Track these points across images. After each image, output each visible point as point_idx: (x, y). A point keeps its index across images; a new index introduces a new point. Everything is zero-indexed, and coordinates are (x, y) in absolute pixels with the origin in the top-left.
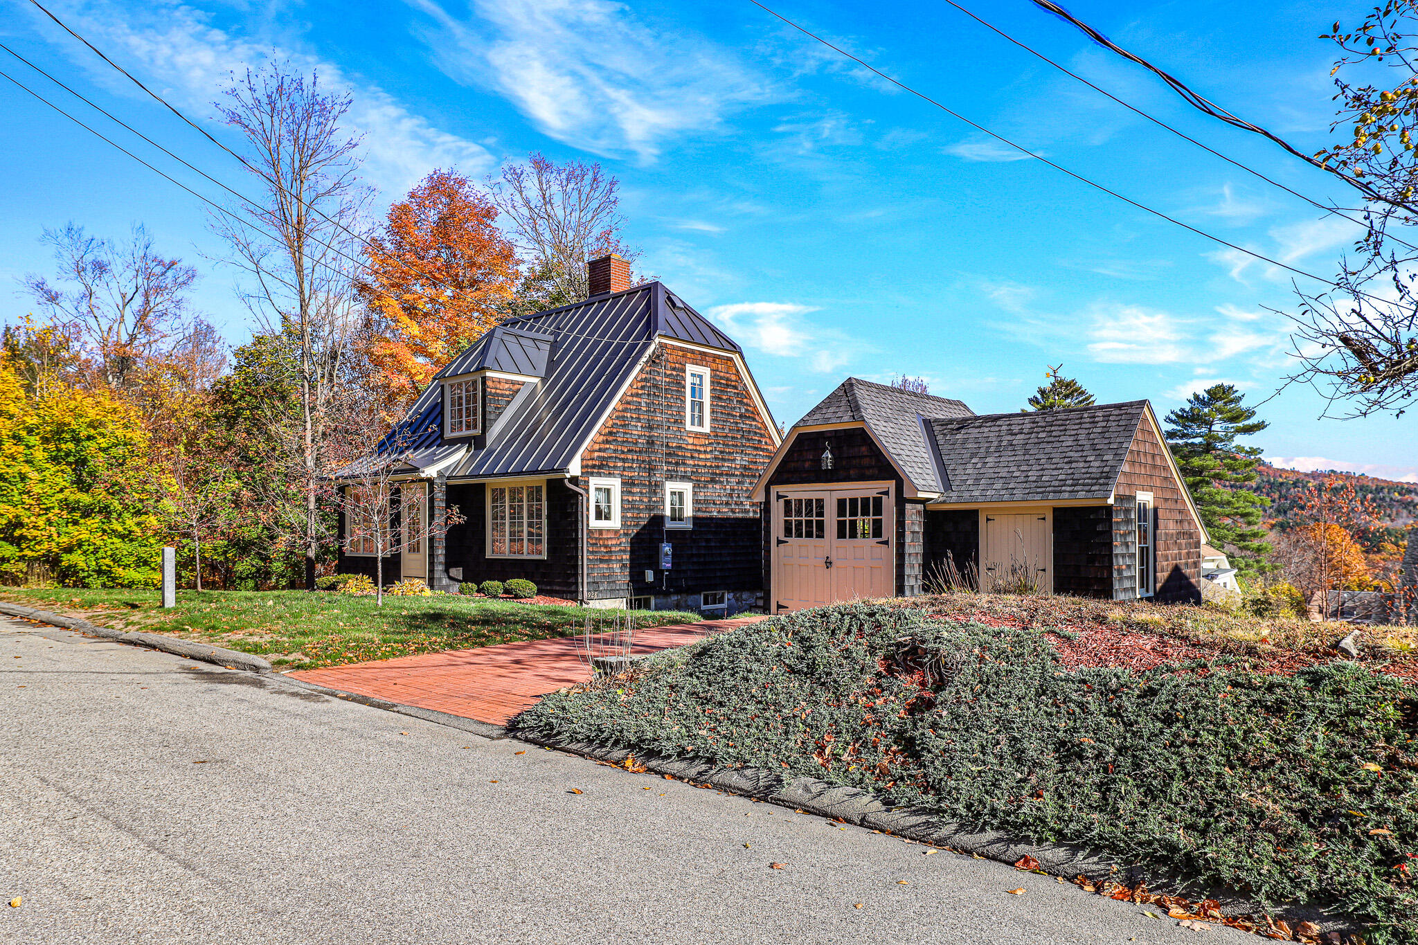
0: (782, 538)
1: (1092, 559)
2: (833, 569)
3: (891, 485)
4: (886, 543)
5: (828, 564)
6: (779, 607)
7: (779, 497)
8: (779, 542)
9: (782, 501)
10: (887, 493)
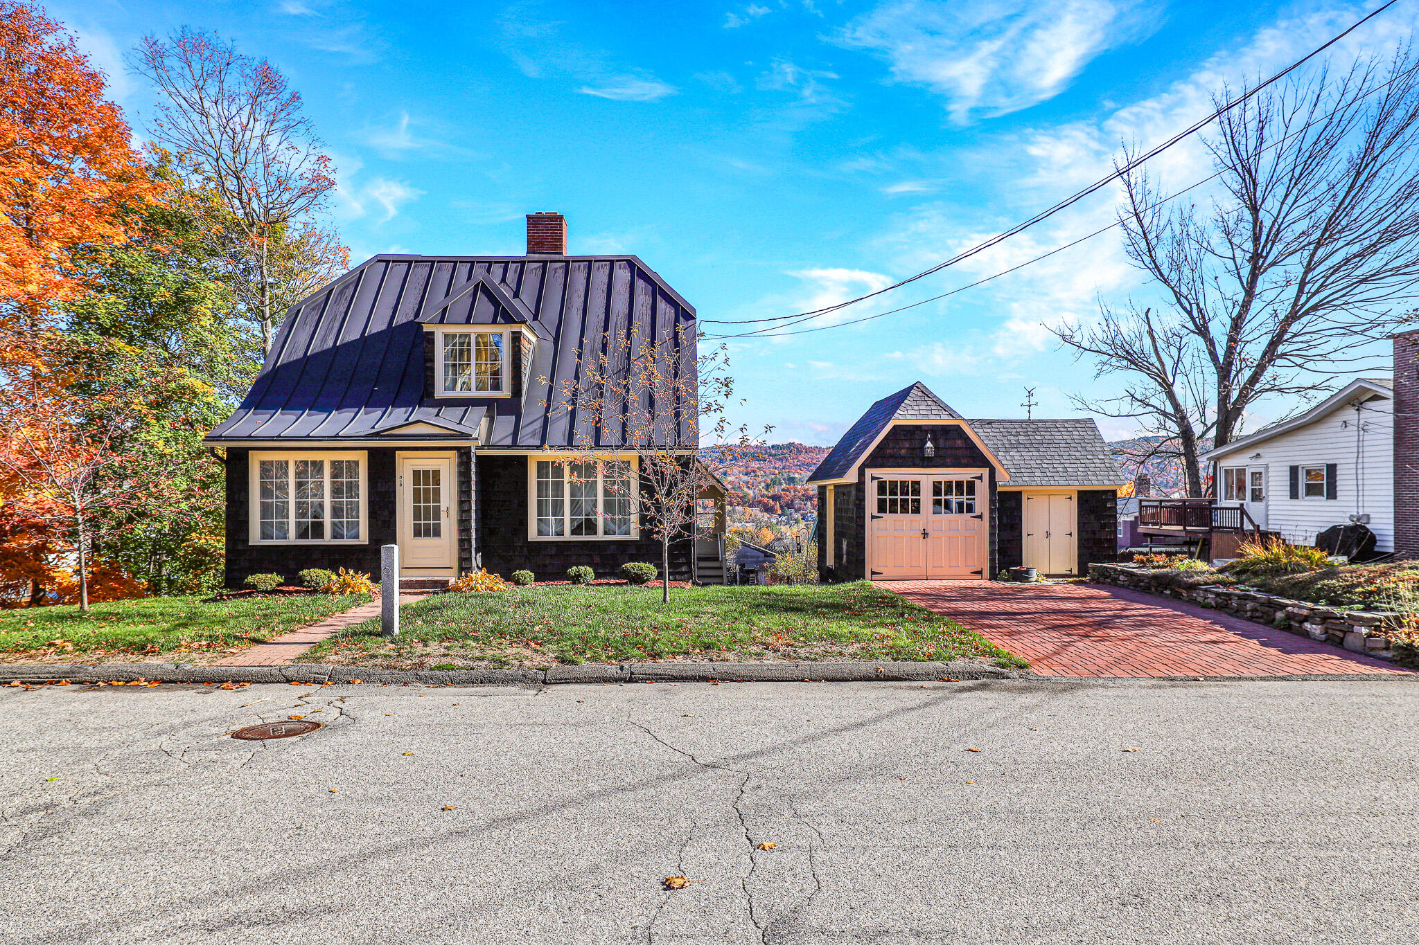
0: (876, 513)
1: (1103, 526)
2: (929, 540)
3: (985, 472)
4: (980, 517)
5: (925, 534)
6: (873, 573)
7: (873, 478)
8: (873, 517)
9: (876, 482)
10: (980, 478)
